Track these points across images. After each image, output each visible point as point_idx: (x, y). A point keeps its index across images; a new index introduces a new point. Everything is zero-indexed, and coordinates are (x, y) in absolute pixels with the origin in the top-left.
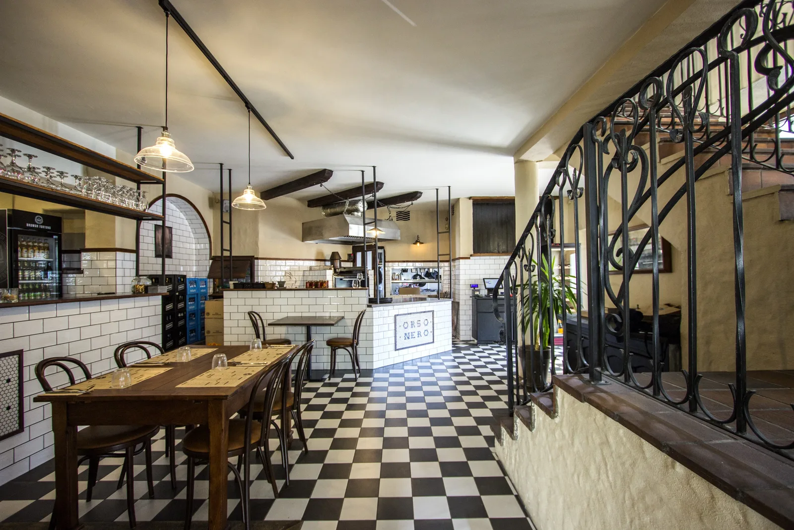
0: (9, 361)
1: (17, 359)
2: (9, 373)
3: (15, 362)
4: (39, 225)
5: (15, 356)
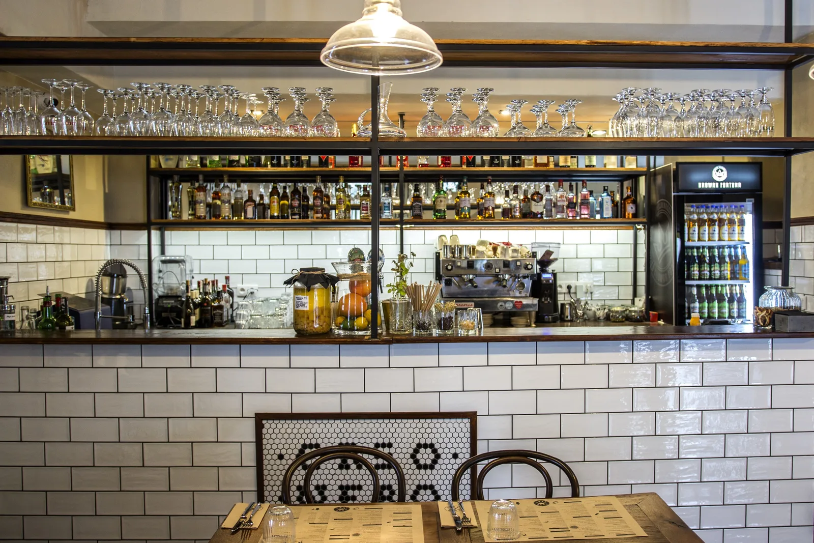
0: (456, 425)
1: (468, 425)
2: (455, 445)
3: (465, 430)
4: (719, 183)
5: (465, 420)
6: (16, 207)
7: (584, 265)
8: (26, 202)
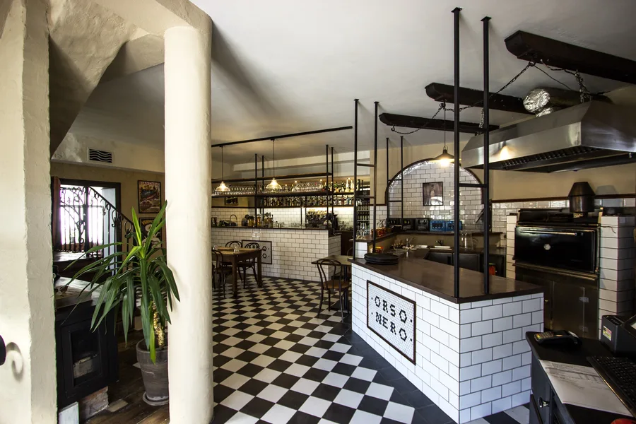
6: (223, 205)
7: (346, 216)
8: (225, 204)
